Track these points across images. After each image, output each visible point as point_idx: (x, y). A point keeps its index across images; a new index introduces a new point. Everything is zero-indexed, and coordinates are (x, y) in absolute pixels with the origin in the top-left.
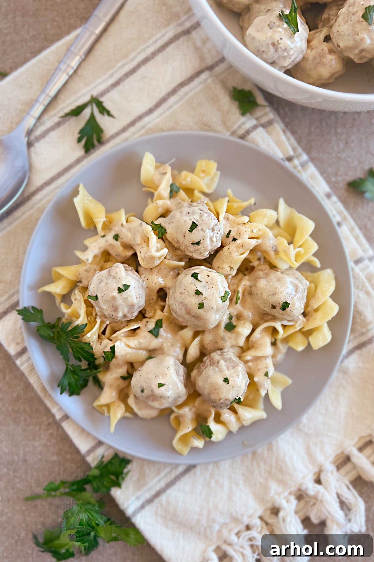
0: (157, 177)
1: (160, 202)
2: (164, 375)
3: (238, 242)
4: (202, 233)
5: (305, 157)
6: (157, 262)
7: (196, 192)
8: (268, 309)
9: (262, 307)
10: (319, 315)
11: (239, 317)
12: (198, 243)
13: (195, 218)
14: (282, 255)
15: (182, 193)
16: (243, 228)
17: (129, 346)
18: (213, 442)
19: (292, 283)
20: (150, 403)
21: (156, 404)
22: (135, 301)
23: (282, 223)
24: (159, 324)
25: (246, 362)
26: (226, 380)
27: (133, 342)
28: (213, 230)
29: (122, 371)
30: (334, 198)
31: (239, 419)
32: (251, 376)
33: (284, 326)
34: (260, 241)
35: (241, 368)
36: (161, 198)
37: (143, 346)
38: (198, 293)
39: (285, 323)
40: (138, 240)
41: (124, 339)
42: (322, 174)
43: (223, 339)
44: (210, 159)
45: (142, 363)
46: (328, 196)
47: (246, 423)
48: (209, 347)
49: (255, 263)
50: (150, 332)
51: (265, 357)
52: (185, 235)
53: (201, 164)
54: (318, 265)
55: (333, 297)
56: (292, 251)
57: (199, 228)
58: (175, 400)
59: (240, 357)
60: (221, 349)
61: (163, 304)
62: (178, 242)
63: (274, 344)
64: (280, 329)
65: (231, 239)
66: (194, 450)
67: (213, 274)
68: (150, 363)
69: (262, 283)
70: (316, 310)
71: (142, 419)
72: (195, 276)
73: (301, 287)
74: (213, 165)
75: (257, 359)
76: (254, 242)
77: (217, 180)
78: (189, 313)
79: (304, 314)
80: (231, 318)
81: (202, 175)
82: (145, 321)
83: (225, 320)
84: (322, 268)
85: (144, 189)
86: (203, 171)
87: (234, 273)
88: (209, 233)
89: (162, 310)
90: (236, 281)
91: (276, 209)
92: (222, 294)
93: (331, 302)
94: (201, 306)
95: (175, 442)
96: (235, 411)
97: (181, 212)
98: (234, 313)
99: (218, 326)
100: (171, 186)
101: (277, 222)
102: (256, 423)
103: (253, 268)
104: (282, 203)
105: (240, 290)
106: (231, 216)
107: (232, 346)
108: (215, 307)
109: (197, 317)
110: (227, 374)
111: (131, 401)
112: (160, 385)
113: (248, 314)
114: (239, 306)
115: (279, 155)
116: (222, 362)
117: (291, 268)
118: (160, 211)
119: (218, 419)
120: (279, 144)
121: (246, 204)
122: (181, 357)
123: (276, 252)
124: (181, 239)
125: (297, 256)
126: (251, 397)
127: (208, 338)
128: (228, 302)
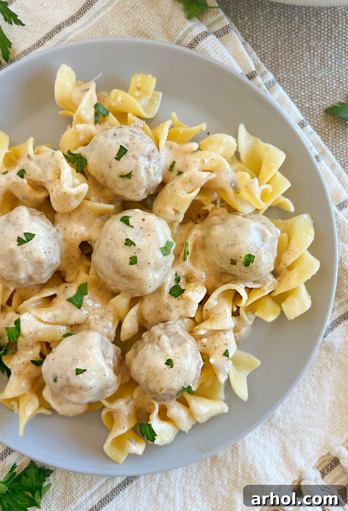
0: (76, 95)
1: (80, 127)
2: (85, 357)
3: (184, 175)
4: (134, 161)
5: (270, 76)
6: (75, 204)
7: (130, 115)
8: (226, 266)
9: (218, 262)
10: (295, 273)
11: (189, 279)
12: (129, 176)
13: (124, 141)
14: (244, 193)
15: (112, 118)
16: (191, 158)
17: (41, 321)
18: (158, 446)
19: (257, 229)
20: (66, 396)
21: (74, 398)
22: (44, 257)
23: (243, 156)
24: (82, 290)
25: (198, 338)
26: (169, 363)
27: (47, 315)
28: (149, 157)
29: (33, 353)
30: (309, 128)
31: (191, 414)
32: (205, 357)
33: (249, 290)
34: (213, 176)
35: (190, 344)
36: (82, 121)
37: (60, 319)
38: (129, 243)
39: (250, 285)
40: (50, 175)
41: (34, 312)
42: (292, 98)
43: (168, 307)
44: (146, 73)
45: (58, 342)
46: (302, 125)
47: (200, 420)
48: (150, 319)
49: (209, 207)
50: (69, 300)
51: (224, 331)
52: (111, 165)
53: (137, 80)
54: (292, 209)
55: (313, 249)
56: (257, 189)
57: (129, 154)
58: (102, 391)
59: (191, 332)
60: (164, 321)
61: (87, 263)
62: (103, 176)
63: (236, 314)
64: (243, 293)
65: (175, 173)
66: (132, 456)
67: (150, 217)
68: (68, 341)
69: (218, 231)
70: (290, 268)
71: (63, 417)
72: (126, 221)
73: (270, 235)
74: (151, 82)
75: (214, 333)
76: (205, 177)
77: (158, 103)
78: (118, 272)
79: (275, 274)
80: (178, 280)
81: (137, 94)
82: (63, 286)
83: (170, 282)
84: (296, 213)
85: (61, 113)
86: (139, 89)
87: (181, 218)
88: (143, 162)
89: (88, 272)
90: (184, 231)
91: (236, 136)
92: (163, 244)
93: (309, 257)
94: (133, 261)
95: (107, 447)
96: (185, 404)
97: (106, 136)
98: (182, 273)
99: (159, 290)
100: (96, 106)
101: (237, 154)
102: (214, 419)
103: (206, 214)
104: (242, 129)
105: (190, 242)
106: (175, 144)
107: (181, 318)
108: (152, 262)
109: (130, 277)
110: (171, 353)
111: (46, 394)
112: (79, 372)
113: (200, 273)
114: (188, 263)
115: (238, 70)
116: (165, 338)
117: (257, 211)
118: (82, 138)
119: (163, 415)
120: (237, 56)
121: (195, 129)
122: (113, 333)
123: (236, 190)
124: (106, 170)
125: (264, 196)
126: (208, 384)
127: (148, 306)
128: (171, 258)
